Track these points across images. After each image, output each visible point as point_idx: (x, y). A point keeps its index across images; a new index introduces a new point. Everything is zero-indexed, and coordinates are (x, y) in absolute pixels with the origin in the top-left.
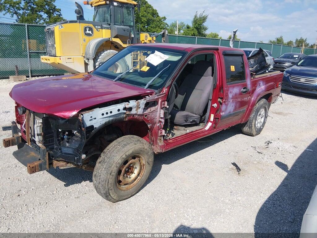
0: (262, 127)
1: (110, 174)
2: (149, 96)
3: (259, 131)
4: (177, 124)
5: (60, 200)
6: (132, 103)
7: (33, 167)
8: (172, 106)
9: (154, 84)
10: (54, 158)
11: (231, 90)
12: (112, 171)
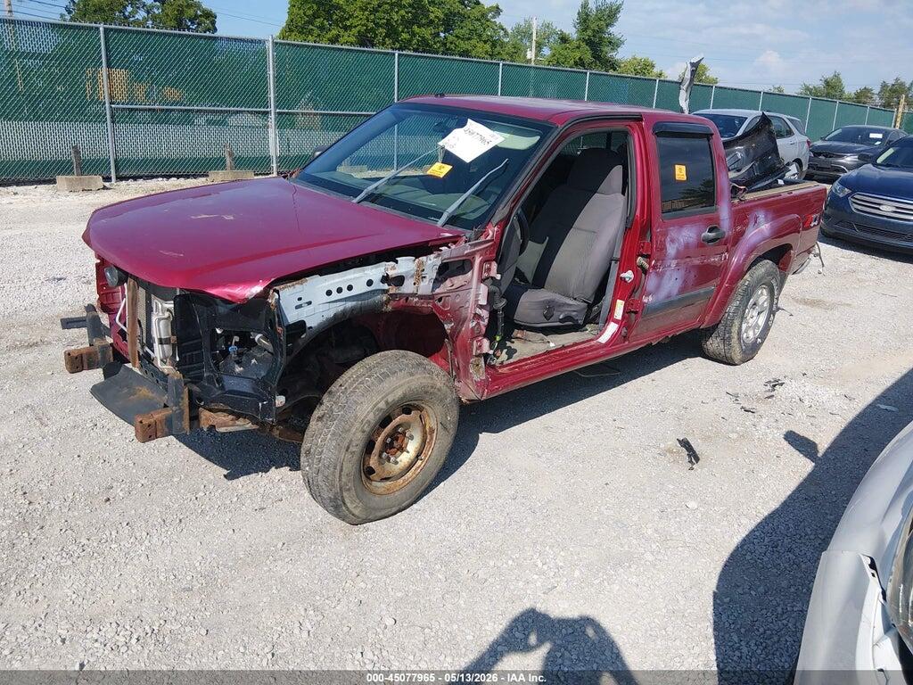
0: (759, 340)
1: (347, 450)
2: (449, 247)
3: (751, 351)
4: (521, 325)
5: (216, 514)
6: (405, 265)
7: (149, 426)
8: (510, 273)
9: (464, 214)
10: (202, 404)
11: (673, 233)
12: (351, 440)
